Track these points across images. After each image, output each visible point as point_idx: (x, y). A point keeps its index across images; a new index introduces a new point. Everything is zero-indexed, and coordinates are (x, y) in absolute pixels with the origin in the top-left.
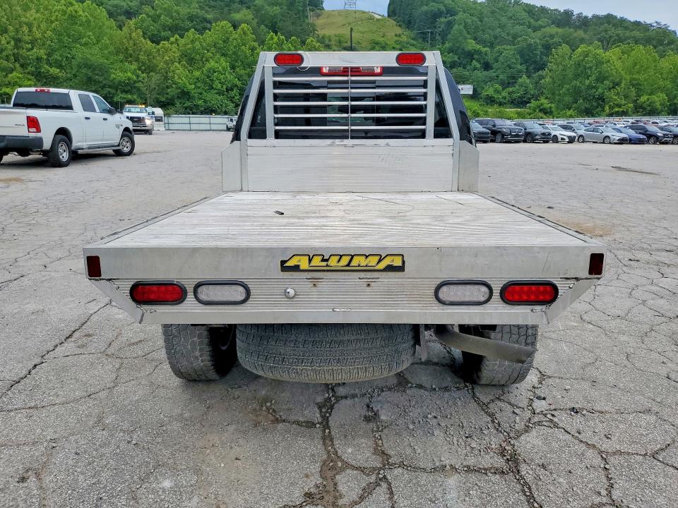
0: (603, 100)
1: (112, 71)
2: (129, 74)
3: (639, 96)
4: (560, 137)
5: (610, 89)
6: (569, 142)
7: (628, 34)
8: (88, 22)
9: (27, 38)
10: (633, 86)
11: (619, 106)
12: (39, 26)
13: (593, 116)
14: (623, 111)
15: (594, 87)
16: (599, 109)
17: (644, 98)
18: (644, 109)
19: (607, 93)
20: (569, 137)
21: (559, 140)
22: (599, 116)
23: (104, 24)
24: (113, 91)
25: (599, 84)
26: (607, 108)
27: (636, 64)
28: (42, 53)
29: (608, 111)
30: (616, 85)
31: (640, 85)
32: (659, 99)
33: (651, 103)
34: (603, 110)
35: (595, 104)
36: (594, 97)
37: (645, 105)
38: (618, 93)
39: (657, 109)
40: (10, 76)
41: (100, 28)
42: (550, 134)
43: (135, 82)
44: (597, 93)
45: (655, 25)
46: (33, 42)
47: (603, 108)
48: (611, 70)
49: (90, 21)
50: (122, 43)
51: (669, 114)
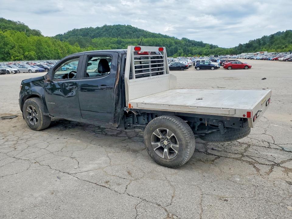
0: (9, 54)
3: (24, 52)
4: (10, 71)
5: (11, 49)
6: (14, 73)
7: (8, 25)
10: (21, 48)
11: (18, 56)
13: (6, 61)
14: (20, 59)
15: (4, 48)
16: (9, 58)
17: (27, 53)
18: (28, 57)
19: (10, 51)
20: (15, 71)
21: (10, 72)
22: (10, 61)
25: (5, 47)
26: (12, 57)
27: (19, 39)
29: (13, 59)
30: (13, 47)
31: (23, 48)
32: (33, 53)
33: (30, 55)
34: (11, 58)
35: (6, 55)
36: (5, 52)
37: (28, 56)
38: (15, 51)
39: (34, 58)
42: (5, 70)
44: (6, 51)
45: (18, 22)
47: (10, 57)
48: (9, 41)
51: (38, 60)
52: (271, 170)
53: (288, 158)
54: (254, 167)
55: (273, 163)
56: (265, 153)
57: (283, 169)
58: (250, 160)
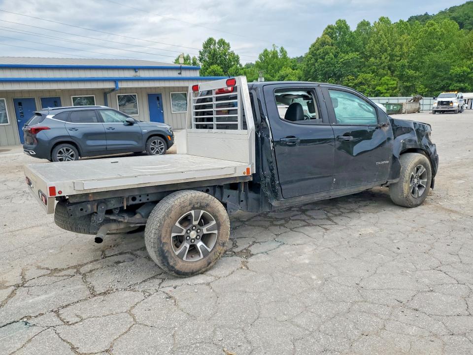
1: (452, 67)
2: (465, 68)
8: (442, 35)
9: (398, 54)
12: (408, 44)
23: (454, 34)
24: (449, 82)
28: (405, 62)
40: (383, 79)
41: (451, 37)
43: (469, 73)
46: (401, 56)
49: (444, 34)
50: (465, 45)
52: (23, 275)
53: (8, 306)
54: (48, 269)
55: (26, 285)
56: (51, 295)
57: (7, 284)
58: (61, 274)
